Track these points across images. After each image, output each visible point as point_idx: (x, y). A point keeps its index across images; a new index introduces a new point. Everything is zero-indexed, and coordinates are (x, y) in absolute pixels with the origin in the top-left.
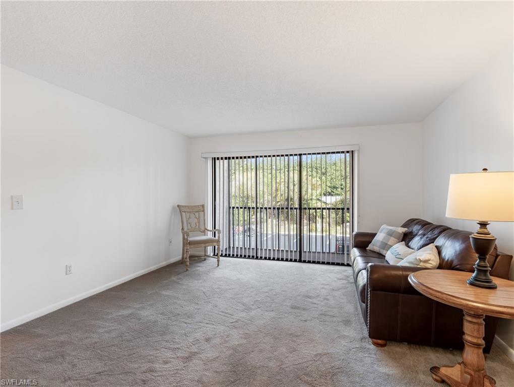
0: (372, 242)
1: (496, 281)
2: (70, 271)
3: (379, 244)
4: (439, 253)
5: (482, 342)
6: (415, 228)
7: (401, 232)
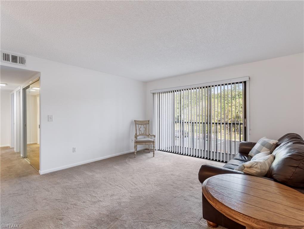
0: (252, 149)
2: (75, 151)
3: (254, 151)
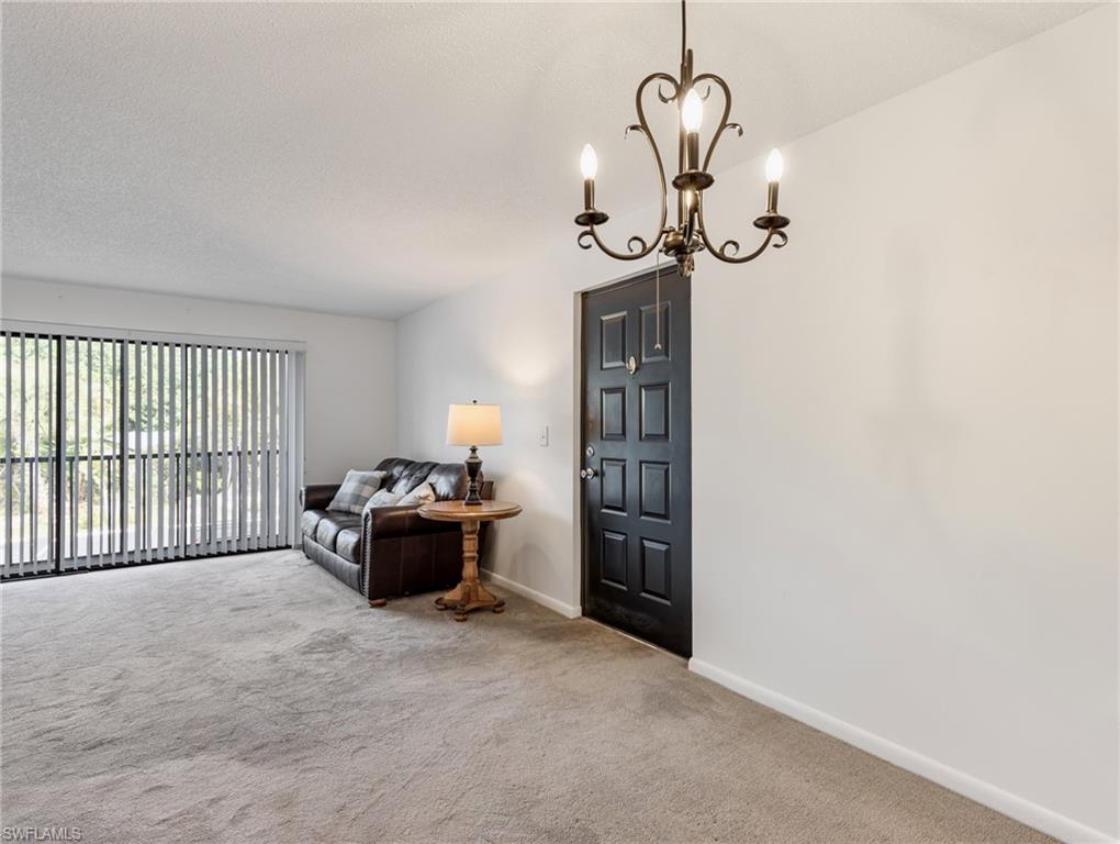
0: (336, 496)
1: (482, 501)
3: (347, 498)
4: (434, 490)
5: (476, 555)
6: (396, 471)
7: (378, 477)
